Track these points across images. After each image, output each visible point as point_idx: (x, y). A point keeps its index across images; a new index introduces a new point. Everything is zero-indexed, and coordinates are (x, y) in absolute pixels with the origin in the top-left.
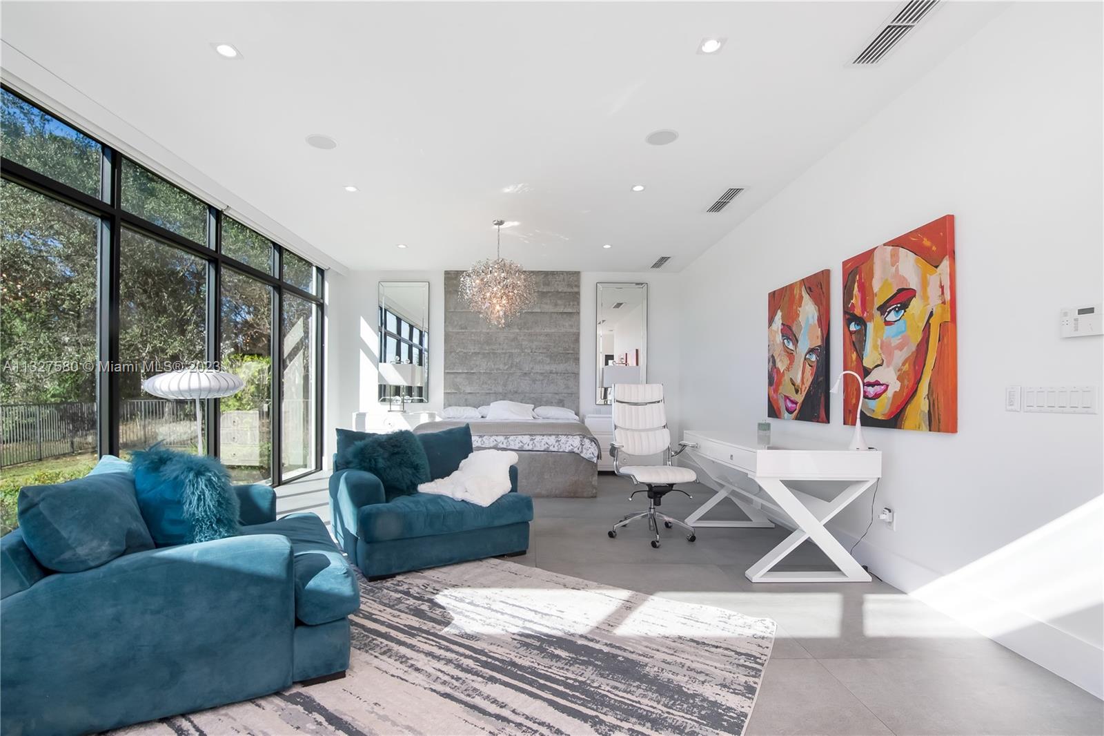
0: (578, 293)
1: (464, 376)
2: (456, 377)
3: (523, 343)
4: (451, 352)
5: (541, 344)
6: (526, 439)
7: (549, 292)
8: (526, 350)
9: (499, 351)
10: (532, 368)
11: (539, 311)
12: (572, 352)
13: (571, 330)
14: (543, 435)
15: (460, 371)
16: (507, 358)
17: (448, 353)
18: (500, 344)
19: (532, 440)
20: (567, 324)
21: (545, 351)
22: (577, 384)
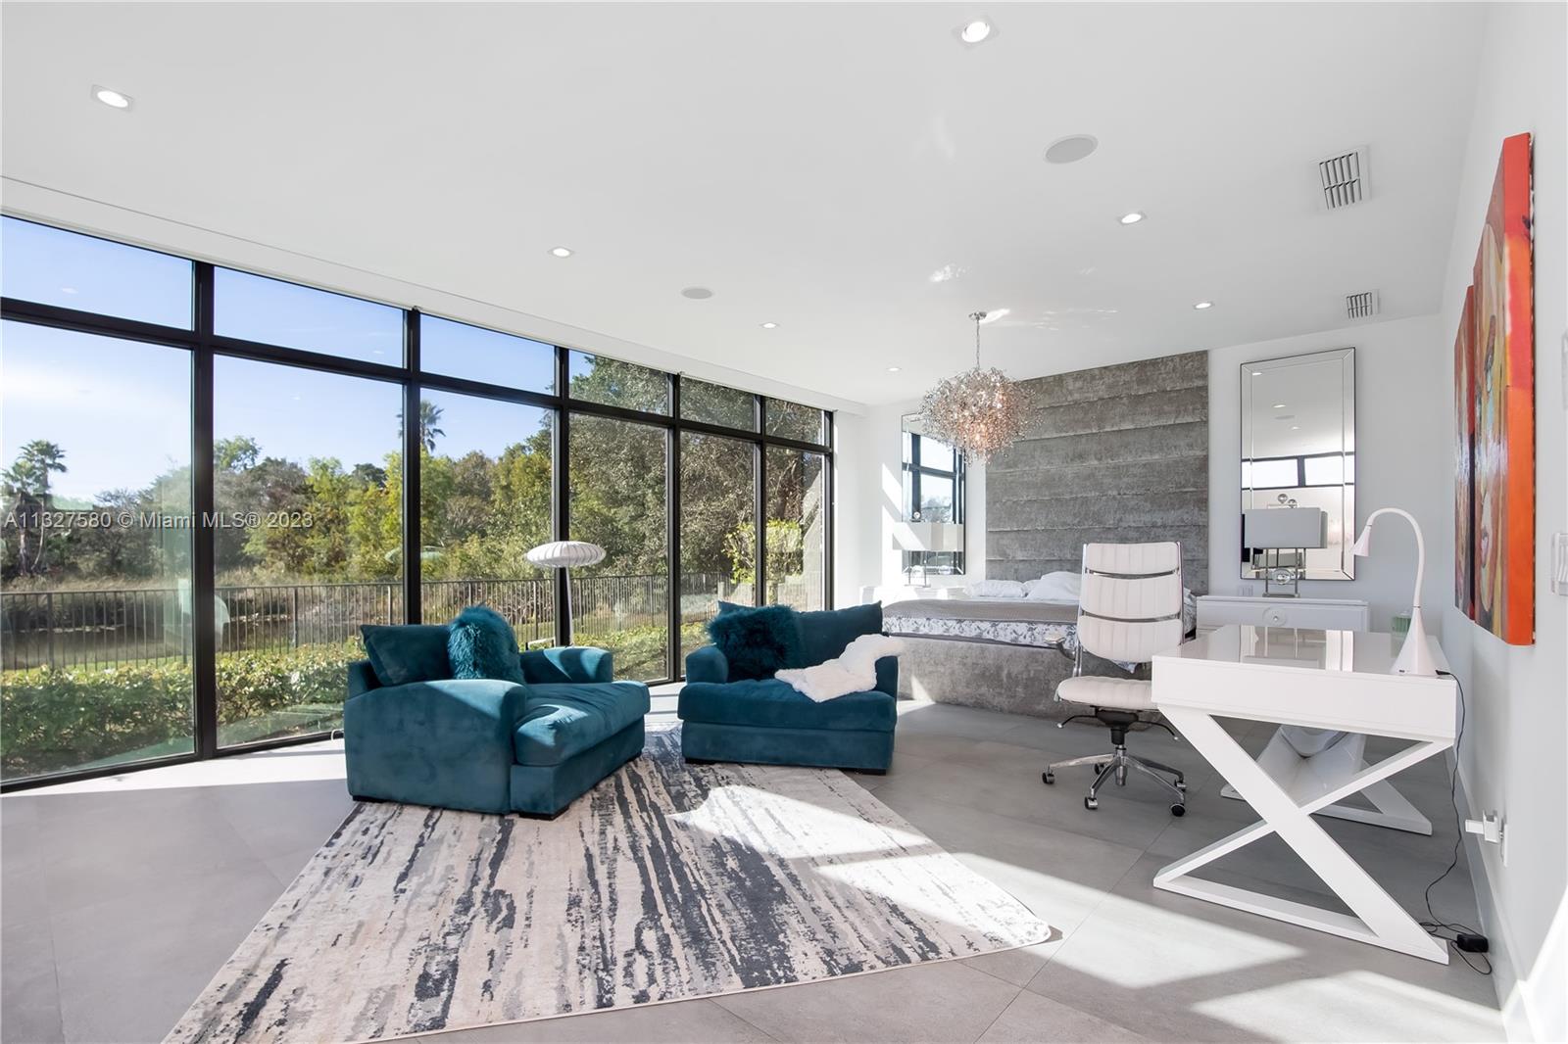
0: (1205, 388)
1: (1013, 535)
2: (1003, 538)
3: (1105, 481)
4: (995, 503)
5: (1135, 480)
6: (1022, 628)
7: (1149, 394)
8: (1110, 492)
9: (1067, 497)
10: (1121, 520)
11: (1132, 427)
12: (1191, 489)
13: (1191, 453)
14: (1049, 624)
15: (1009, 529)
16: (1077, 506)
17: (991, 503)
18: (1067, 485)
19: (1031, 629)
20: (1182, 443)
21: (1142, 491)
22: (1201, 543)
